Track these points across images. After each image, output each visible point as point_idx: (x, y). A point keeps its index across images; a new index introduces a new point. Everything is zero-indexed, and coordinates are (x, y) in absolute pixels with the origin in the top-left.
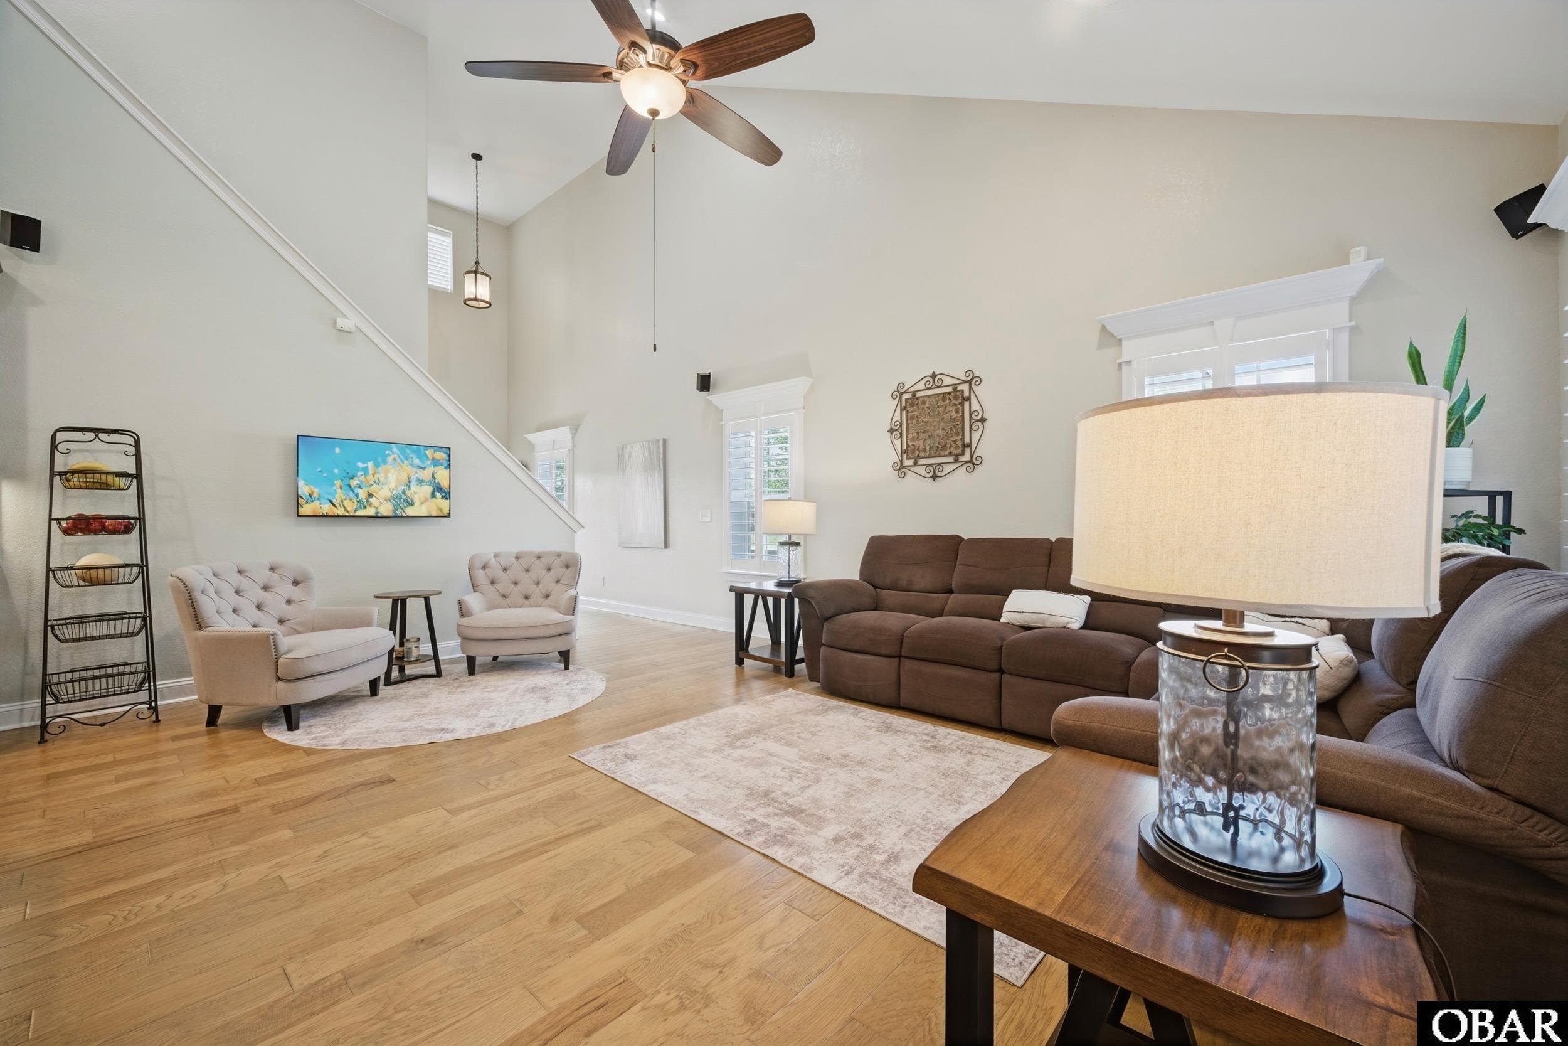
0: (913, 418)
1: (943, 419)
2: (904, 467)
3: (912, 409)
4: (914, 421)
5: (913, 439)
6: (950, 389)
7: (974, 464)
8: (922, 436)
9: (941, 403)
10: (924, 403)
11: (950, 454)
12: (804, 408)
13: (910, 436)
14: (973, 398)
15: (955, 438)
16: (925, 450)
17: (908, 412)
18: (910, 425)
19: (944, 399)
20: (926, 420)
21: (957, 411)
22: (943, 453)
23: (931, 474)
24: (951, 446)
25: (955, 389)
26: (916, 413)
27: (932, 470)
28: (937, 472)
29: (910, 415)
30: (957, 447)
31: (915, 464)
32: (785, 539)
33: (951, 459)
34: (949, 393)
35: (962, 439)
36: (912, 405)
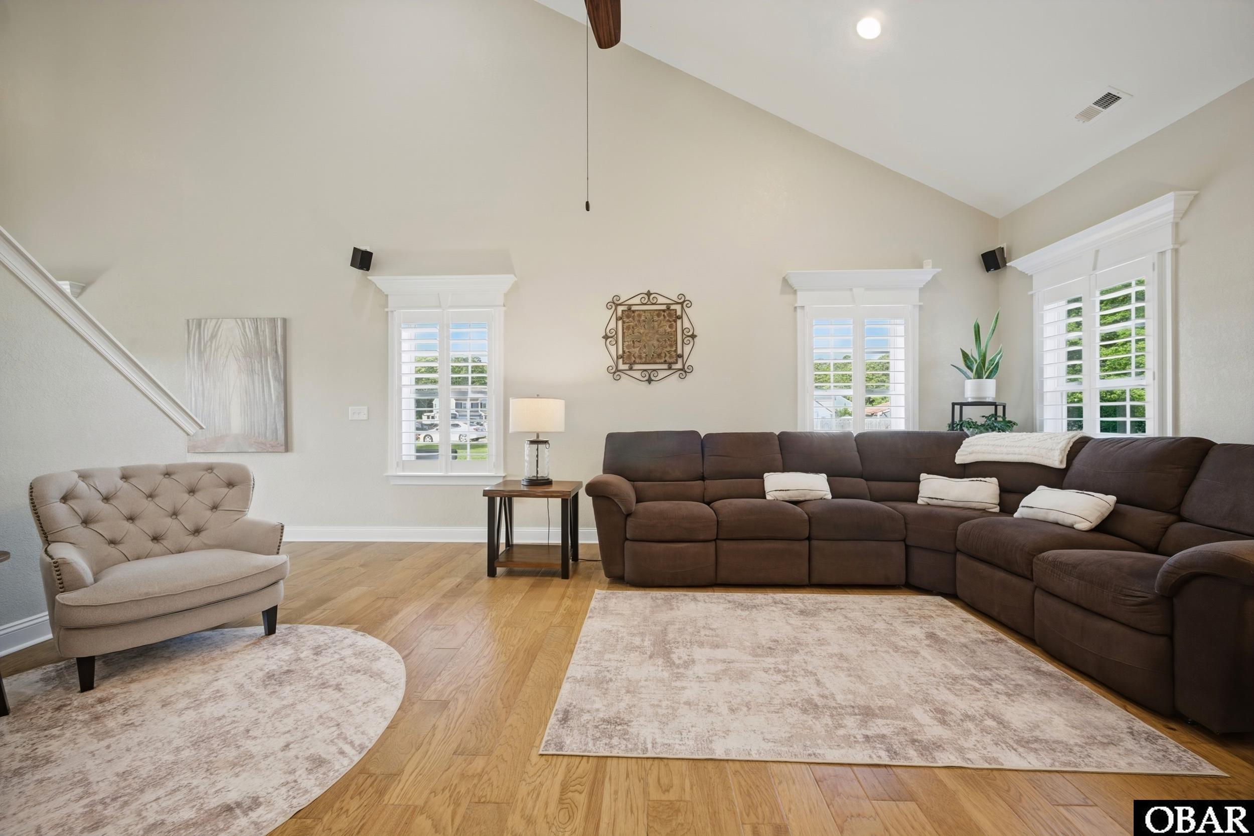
0: (628, 328)
1: (657, 332)
2: (619, 371)
3: (628, 321)
4: (630, 331)
5: (628, 346)
6: (664, 307)
7: (685, 372)
8: (637, 344)
9: (656, 318)
10: (640, 316)
11: (665, 362)
12: (504, 306)
13: (626, 344)
14: (685, 317)
15: (669, 349)
16: (640, 357)
17: (624, 322)
18: (626, 334)
19: (659, 315)
20: (642, 331)
21: (671, 327)
22: (658, 361)
23: (647, 378)
24: (666, 355)
25: (668, 308)
26: (632, 324)
27: (647, 375)
28: (652, 376)
29: (626, 325)
30: (671, 357)
31: (631, 369)
32: (534, 438)
33: (666, 366)
34: (664, 311)
35: (676, 351)
36: (628, 317)
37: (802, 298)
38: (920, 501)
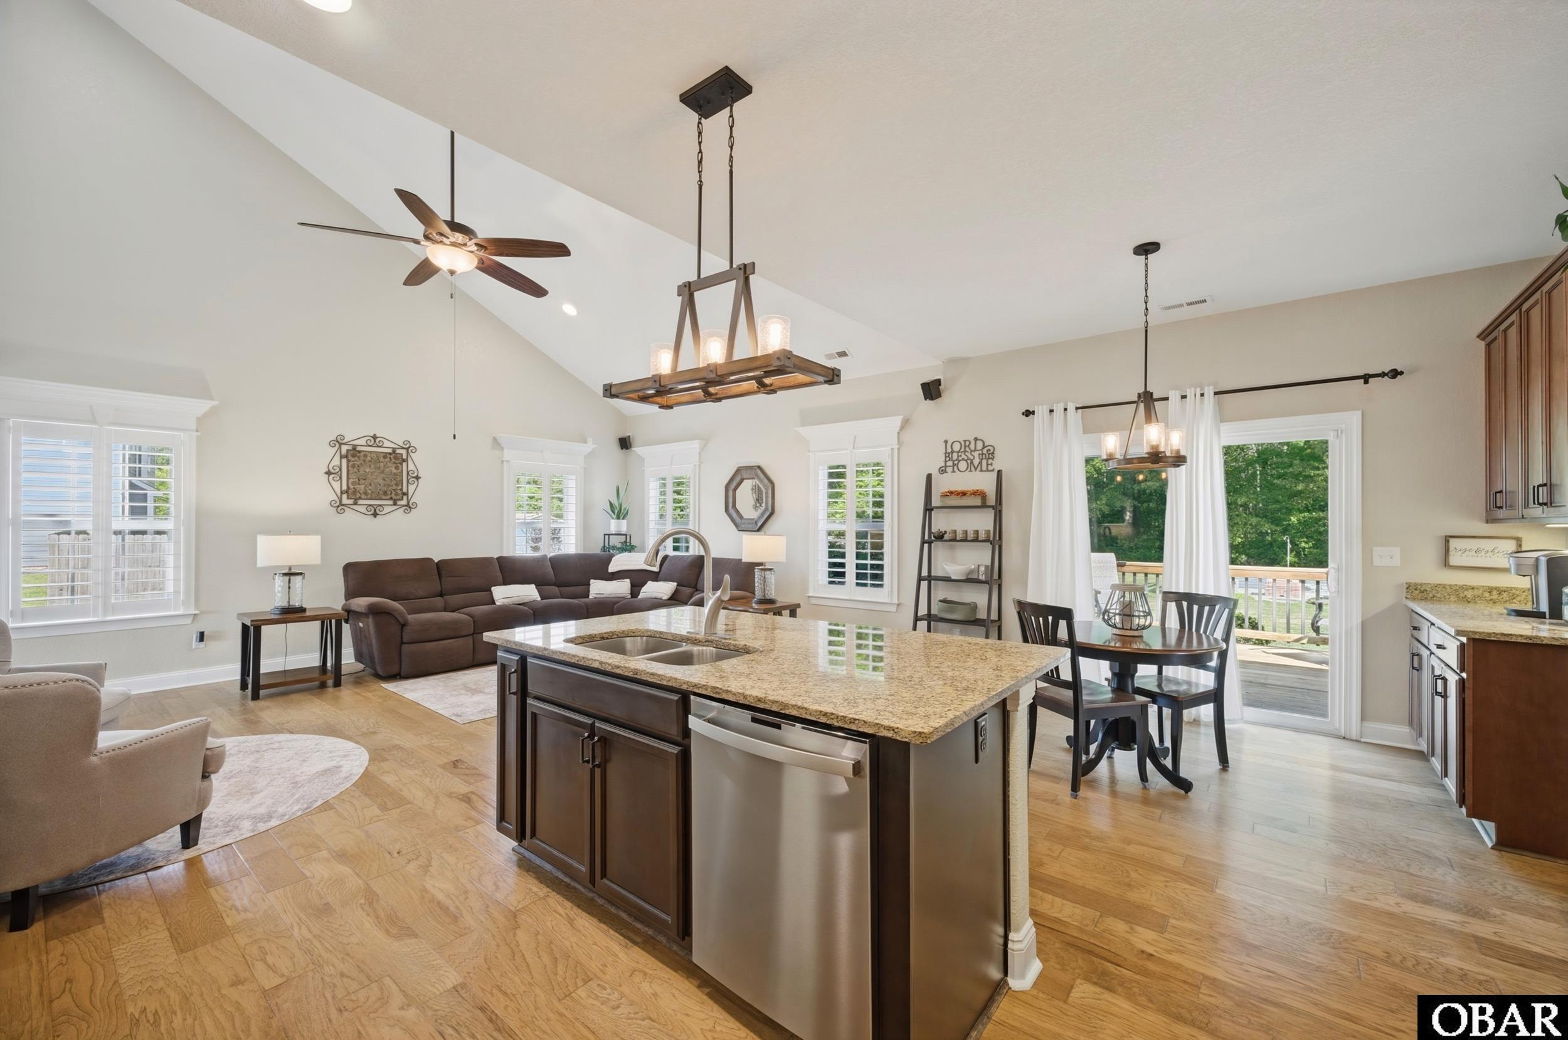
0: (353, 466)
1: (383, 472)
2: (343, 505)
3: (353, 459)
4: (355, 470)
5: (353, 483)
6: (390, 451)
7: (410, 507)
8: (362, 481)
9: (381, 459)
10: (365, 456)
11: (391, 499)
12: (197, 431)
13: (351, 480)
14: (410, 460)
15: (394, 487)
16: (366, 493)
17: (349, 461)
18: (350, 472)
19: (385, 457)
20: (367, 470)
21: (397, 468)
22: (384, 497)
23: (372, 512)
24: (391, 493)
25: (394, 452)
26: (357, 463)
27: (373, 509)
28: (377, 510)
29: (350, 464)
30: (396, 494)
31: (355, 504)
32: (286, 571)
33: (391, 502)
34: (390, 454)
35: (401, 490)
36: (353, 456)
37: (507, 454)
38: (590, 597)
